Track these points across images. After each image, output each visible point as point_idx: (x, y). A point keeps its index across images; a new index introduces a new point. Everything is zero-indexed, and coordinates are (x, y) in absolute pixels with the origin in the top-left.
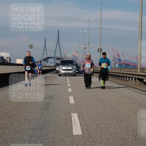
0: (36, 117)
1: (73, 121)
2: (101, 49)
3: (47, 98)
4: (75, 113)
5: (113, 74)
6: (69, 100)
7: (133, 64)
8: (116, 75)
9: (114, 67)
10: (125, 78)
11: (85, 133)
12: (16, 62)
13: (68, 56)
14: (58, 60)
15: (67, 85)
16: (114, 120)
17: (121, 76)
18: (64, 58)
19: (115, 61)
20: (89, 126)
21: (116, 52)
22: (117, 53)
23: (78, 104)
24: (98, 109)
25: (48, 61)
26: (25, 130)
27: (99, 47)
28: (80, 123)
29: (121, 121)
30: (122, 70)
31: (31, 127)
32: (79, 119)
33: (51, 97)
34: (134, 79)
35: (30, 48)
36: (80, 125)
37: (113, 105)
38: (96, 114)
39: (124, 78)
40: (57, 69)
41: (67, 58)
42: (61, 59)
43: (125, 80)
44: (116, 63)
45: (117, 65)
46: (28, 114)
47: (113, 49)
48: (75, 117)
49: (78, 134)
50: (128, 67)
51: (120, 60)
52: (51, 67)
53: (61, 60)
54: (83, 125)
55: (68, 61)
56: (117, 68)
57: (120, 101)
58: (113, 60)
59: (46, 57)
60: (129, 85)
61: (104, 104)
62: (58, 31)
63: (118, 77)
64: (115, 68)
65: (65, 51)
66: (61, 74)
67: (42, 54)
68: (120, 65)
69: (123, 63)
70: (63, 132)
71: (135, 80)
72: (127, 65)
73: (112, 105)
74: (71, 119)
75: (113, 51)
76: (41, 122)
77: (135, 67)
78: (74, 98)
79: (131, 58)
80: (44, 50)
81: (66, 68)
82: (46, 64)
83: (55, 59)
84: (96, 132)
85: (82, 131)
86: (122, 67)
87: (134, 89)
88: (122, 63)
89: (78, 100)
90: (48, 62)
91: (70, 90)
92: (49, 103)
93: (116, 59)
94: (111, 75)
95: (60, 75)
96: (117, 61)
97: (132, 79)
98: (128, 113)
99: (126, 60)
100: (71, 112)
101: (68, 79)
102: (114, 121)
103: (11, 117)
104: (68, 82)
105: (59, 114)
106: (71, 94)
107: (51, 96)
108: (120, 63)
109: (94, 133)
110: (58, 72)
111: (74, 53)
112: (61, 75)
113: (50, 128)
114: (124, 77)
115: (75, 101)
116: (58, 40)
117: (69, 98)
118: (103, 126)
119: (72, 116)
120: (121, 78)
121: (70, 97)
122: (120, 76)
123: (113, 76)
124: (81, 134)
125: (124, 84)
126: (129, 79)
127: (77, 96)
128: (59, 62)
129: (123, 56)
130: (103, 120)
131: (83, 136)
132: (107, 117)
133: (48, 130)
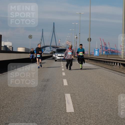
0: (35, 97)
1: (66, 101)
2: (90, 38)
3: (44, 81)
4: (68, 93)
5: (100, 60)
6: (63, 83)
7: (117, 51)
8: (103, 61)
10: (111, 63)
11: (76, 111)
12: (17, 50)
13: (63, 45)
14: (53, 48)
17: (107, 62)
18: (58, 47)
19: (103, 49)
20: (80, 104)
21: (103, 41)
23: (71, 86)
25: (45, 49)
28: (72, 102)
29: (107, 100)
30: (108, 56)
31: (30, 106)
32: (71, 99)
33: (48, 80)
36: (73, 104)
37: (101, 86)
39: (110, 63)
40: (54, 56)
41: (61, 47)
43: (111, 65)
44: (103, 51)
45: (104, 53)
46: (28, 95)
47: (100, 38)
48: (68, 97)
49: (70, 112)
50: (113, 54)
51: (106, 48)
52: (48, 54)
53: (57, 49)
54: (75, 104)
56: (103, 55)
57: (106, 83)
58: (101, 48)
59: (43, 46)
60: (114, 70)
61: (93, 86)
62: (54, 23)
65: (60, 40)
66: (57, 59)
68: (107, 52)
70: (58, 110)
71: (119, 65)
72: (113, 52)
74: (65, 99)
76: (39, 102)
78: (67, 81)
79: (116, 46)
80: (41, 40)
81: (61, 55)
83: (51, 47)
84: (86, 109)
85: (74, 109)
86: (108, 54)
88: (108, 50)
89: (71, 83)
90: (45, 50)
91: (64, 74)
92: (46, 85)
93: (104, 47)
94: (99, 61)
95: (56, 61)
96: (104, 49)
97: (117, 64)
99: (112, 48)
100: (65, 93)
101: (62, 65)
102: (101, 100)
103: (13, 97)
105: (55, 94)
106: (64, 77)
109: (84, 111)
110: (54, 58)
111: (67, 43)
113: (46, 106)
115: (68, 83)
116: (54, 31)
117: (63, 81)
118: (92, 104)
120: (107, 63)
121: (64, 80)
122: (106, 61)
125: (110, 69)
126: (114, 64)
127: (70, 79)
129: (109, 45)
130: (92, 100)
131: (75, 113)
132: (96, 97)
133: (45, 108)
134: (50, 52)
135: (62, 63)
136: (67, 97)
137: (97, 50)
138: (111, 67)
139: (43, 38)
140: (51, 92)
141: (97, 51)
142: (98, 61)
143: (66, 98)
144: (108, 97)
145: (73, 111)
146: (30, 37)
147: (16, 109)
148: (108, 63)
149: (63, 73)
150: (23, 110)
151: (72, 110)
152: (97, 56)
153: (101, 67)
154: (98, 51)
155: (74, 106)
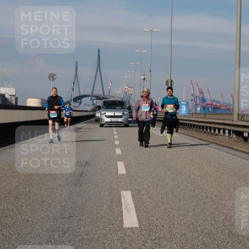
0: (61, 198)
1: (123, 205)
2: (171, 81)
3: (79, 166)
4: (127, 190)
5: (191, 124)
6: (117, 169)
7: (225, 106)
8: (197, 126)
9: (194, 112)
10: (212, 131)
11: (143, 225)
12: (26, 103)
14: (98, 99)
15: (114, 142)
16: (193, 202)
17: (205, 128)
18: (108, 97)
19: (196, 102)
20: (150, 212)
21: (198, 86)
22: (198, 88)
23: (132, 176)
24: (166, 182)
25: (81, 101)
26: (41, 220)
27: (168, 78)
28: (135, 207)
29: (205, 203)
30: (207, 116)
32: (133, 201)
33: (87, 164)
34: (227, 132)
35: (51, 80)
36: (136, 210)
37: (193, 176)
38: (163, 192)
39: (210, 130)
40: (98, 115)
41: (113, 97)
42: (104, 98)
43: (212, 134)
44: (197, 105)
45: (199, 109)
46: (46, 193)
47: (191, 80)
48: (127, 197)
49: (132, 226)
50: (218, 112)
51: (203, 100)
52: (87, 111)
53: (104, 100)
54: (142, 211)
55: (115, 101)
56: (198, 114)
57: (203, 169)
58: (192, 100)
59: (78, 95)
60: (218, 143)
61: (177, 175)
62: (99, 50)
63: (200, 129)
64: (196, 113)
65: (110, 84)
66: (104, 123)
67: (71, 89)
68: (204, 108)
69: (209, 104)
70: (107, 222)
71: (229, 133)
72: (216, 108)
73: (190, 176)
74: (120, 201)
75: (192, 84)
76: (69, 206)
77: (229, 111)
78: (125, 165)
79: (222, 96)
80: (74, 84)
81: (111, 114)
82: (77, 107)
83: (93, 98)
84: (163, 222)
85: (139, 220)
86: (207, 111)
87: (226, 149)
88: (207, 104)
89: (132, 168)
90: (81, 103)
91: (118, 151)
92: (83, 173)
93: (198, 99)
94: (189, 126)
95: (102, 126)
96: (198, 102)
97: (224, 132)
98: (217, 189)
99: (214, 101)
100: (120, 189)
101: (115, 133)
102: (193, 204)
104: (116, 137)
105: (101, 192)
106: (120, 158)
107: (87, 162)
108: (204, 104)
109: (159, 224)
110: (98, 120)
111: (126, 89)
112: (105, 125)
113: (83, 216)
114: (210, 128)
115: (127, 170)
116: (99, 66)
117: (117, 165)
118: (174, 212)
119: (122, 196)
120: (205, 130)
121: (118, 162)
122: (203, 127)
123: (191, 127)
124: (138, 226)
126: (219, 131)
127: (131, 162)
128: (100, 103)
129: (209, 93)
130: (176, 202)
131: (140, 229)
132: (182, 197)
133: (80, 220)
134: (92, 107)
135: (115, 130)
136: (124, 196)
137: (185, 103)
138: (213, 137)
139: (77, 79)
140: (93, 186)
141: (185, 107)
142: (186, 125)
143: (122, 199)
144: (207, 197)
145: (137, 226)
146: (52, 77)
147: (22, 220)
148: (207, 129)
149: (116, 149)
150: (37, 223)
151: (135, 224)
152: (185, 116)
153: (193, 137)
154: (187, 105)
155: (138, 216)
